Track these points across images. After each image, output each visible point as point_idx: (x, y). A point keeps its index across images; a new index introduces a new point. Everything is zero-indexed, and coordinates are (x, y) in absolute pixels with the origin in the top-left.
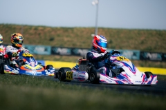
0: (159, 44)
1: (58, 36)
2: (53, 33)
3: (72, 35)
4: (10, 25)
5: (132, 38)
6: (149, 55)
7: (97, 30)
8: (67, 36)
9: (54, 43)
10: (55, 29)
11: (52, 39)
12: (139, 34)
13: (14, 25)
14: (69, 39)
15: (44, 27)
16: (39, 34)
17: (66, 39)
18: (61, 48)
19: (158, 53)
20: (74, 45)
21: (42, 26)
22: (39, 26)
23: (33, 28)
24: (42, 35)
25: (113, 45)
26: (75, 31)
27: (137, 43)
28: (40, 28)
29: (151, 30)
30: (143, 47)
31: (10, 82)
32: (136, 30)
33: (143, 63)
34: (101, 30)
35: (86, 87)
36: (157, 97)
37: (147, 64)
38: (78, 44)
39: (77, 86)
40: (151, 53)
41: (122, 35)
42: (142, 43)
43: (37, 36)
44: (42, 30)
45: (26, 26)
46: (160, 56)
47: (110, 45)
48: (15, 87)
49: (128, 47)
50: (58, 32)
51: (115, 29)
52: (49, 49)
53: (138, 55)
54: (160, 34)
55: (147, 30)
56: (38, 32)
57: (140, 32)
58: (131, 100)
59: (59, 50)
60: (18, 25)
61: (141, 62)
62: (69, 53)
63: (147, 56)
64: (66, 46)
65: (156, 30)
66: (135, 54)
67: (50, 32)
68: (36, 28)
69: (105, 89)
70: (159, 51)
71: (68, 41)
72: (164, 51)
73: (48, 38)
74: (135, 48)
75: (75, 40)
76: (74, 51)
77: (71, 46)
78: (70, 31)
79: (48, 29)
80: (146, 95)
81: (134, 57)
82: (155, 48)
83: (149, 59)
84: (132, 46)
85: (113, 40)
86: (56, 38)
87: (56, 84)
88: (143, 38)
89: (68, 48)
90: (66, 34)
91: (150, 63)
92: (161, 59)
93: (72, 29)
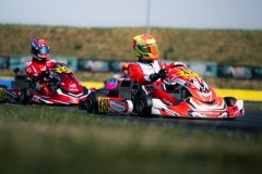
0: (247, 52)
1: (89, 41)
2: (80, 37)
3: (110, 40)
4: (13, 25)
5: (204, 43)
6: (231, 70)
7: (149, 32)
8: (102, 42)
9: (82, 53)
10: (82, 32)
11: (78, 47)
12: (215, 36)
13: (20, 26)
14: (105, 46)
15: (66, 29)
16: (59, 39)
17: (100, 46)
18: (94, 60)
19: (245, 66)
20: (112, 55)
21: (62, 27)
22: (57, 27)
23: (49, 30)
24: (62, 41)
25: (175, 54)
26: (114, 33)
27: (212, 50)
28: (59, 30)
29: (234, 31)
30: (222, 58)
31: (16, 117)
32: (210, 30)
33: (222, 81)
34: (155, 31)
35: (136, 122)
36: (248, 137)
37: (229, 84)
38: (120, 54)
39: (120, 121)
40: (234, 66)
41: (189, 39)
42: (221, 50)
43: (55, 42)
44: (63, 33)
45: (38, 26)
46: (249, 71)
47: (169, 55)
48: (23, 124)
49: (198, 58)
50: (89, 36)
51: (178, 30)
52: (75, 63)
53: (214, 69)
54: (247, 36)
55: (228, 31)
56: (56, 36)
57: (216, 34)
58: (208, 143)
59: (90, 64)
60: (25, 26)
61: (219, 81)
62: (107, 69)
63: (228, 72)
64: (101, 57)
65: (241, 31)
66: (209, 69)
67: (75, 35)
68: (53, 30)
69: (165, 125)
70: (247, 63)
71: (104, 49)
72: (254, 64)
73: (73, 45)
74: (210, 59)
75: (115, 49)
76: (114, 65)
77: (109, 58)
78: (107, 34)
79: (72, 31)
80: (229, 134)
81: (208, 74)
82: (241, 59)
83: (231, 75)
84: (205, 56)
85: (175, 47)
86: (85, 45)
87: (88, 118)
88: (221, 44)
89: (103, 60)
90: (101, 38)
91: (233, 82)
92: (250, 75)
93: (110, 30)
